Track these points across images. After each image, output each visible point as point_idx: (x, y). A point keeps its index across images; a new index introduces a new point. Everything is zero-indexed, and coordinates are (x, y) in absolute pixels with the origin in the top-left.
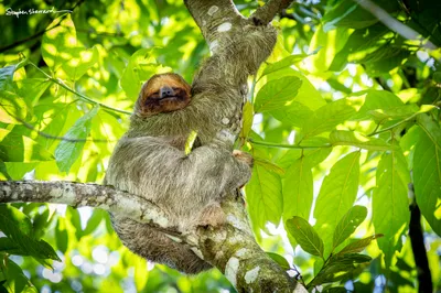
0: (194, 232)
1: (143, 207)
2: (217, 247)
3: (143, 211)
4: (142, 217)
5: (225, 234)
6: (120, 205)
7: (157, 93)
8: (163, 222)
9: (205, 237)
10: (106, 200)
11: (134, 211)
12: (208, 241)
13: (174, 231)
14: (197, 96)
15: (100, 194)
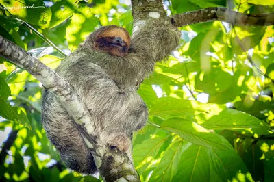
0: (105, 147)
1: (85, 113)
2: (115, 165)
3: (83, 115)
4: (80, 118)
5: (123, 159)
6: (73, 103)
7: (112, 38)
8: (90, 129)
9: (110, 154)
10: (67, 95)
11: (78, 112)
12: (111, 158)
13: (93, 139)
14: (132, 54)
15: (66, 89)
